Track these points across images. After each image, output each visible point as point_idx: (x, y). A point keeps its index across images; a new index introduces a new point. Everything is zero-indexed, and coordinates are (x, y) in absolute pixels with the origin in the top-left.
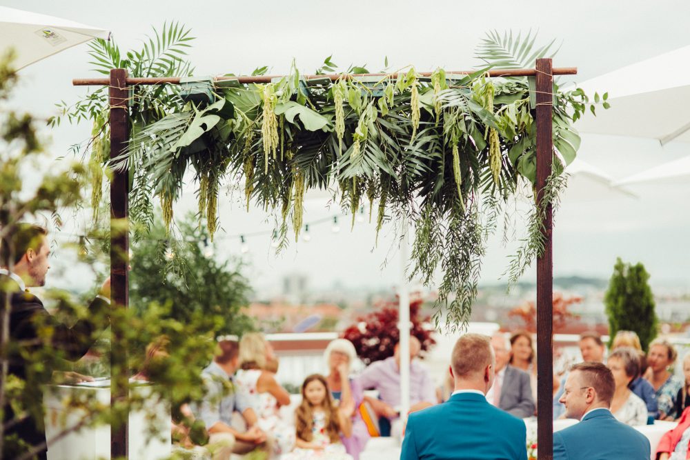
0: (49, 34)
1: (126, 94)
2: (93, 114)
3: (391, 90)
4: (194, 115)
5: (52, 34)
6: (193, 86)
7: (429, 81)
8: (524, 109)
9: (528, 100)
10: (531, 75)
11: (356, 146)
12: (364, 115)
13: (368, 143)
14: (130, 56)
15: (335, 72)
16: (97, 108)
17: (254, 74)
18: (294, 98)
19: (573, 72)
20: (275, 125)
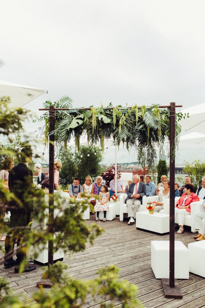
0: (29, 95)
1: (54, 113)
2: (45, 119)
3: (130, 111)
4: (73, 119)
5: (31, 95)
6: (72, 110)
7: (140, 109)
8: (166, 117)
9: (167, 114)
10: (169, 107)
11: (120, 127)
12: (121, 118)
13: (123, 126)
14: (55, 103)
15: (113, 107)
16: (46, 117)
17: (90, 107)
18: (101, 113)
19: (181, 106)
20: (96, 120)
